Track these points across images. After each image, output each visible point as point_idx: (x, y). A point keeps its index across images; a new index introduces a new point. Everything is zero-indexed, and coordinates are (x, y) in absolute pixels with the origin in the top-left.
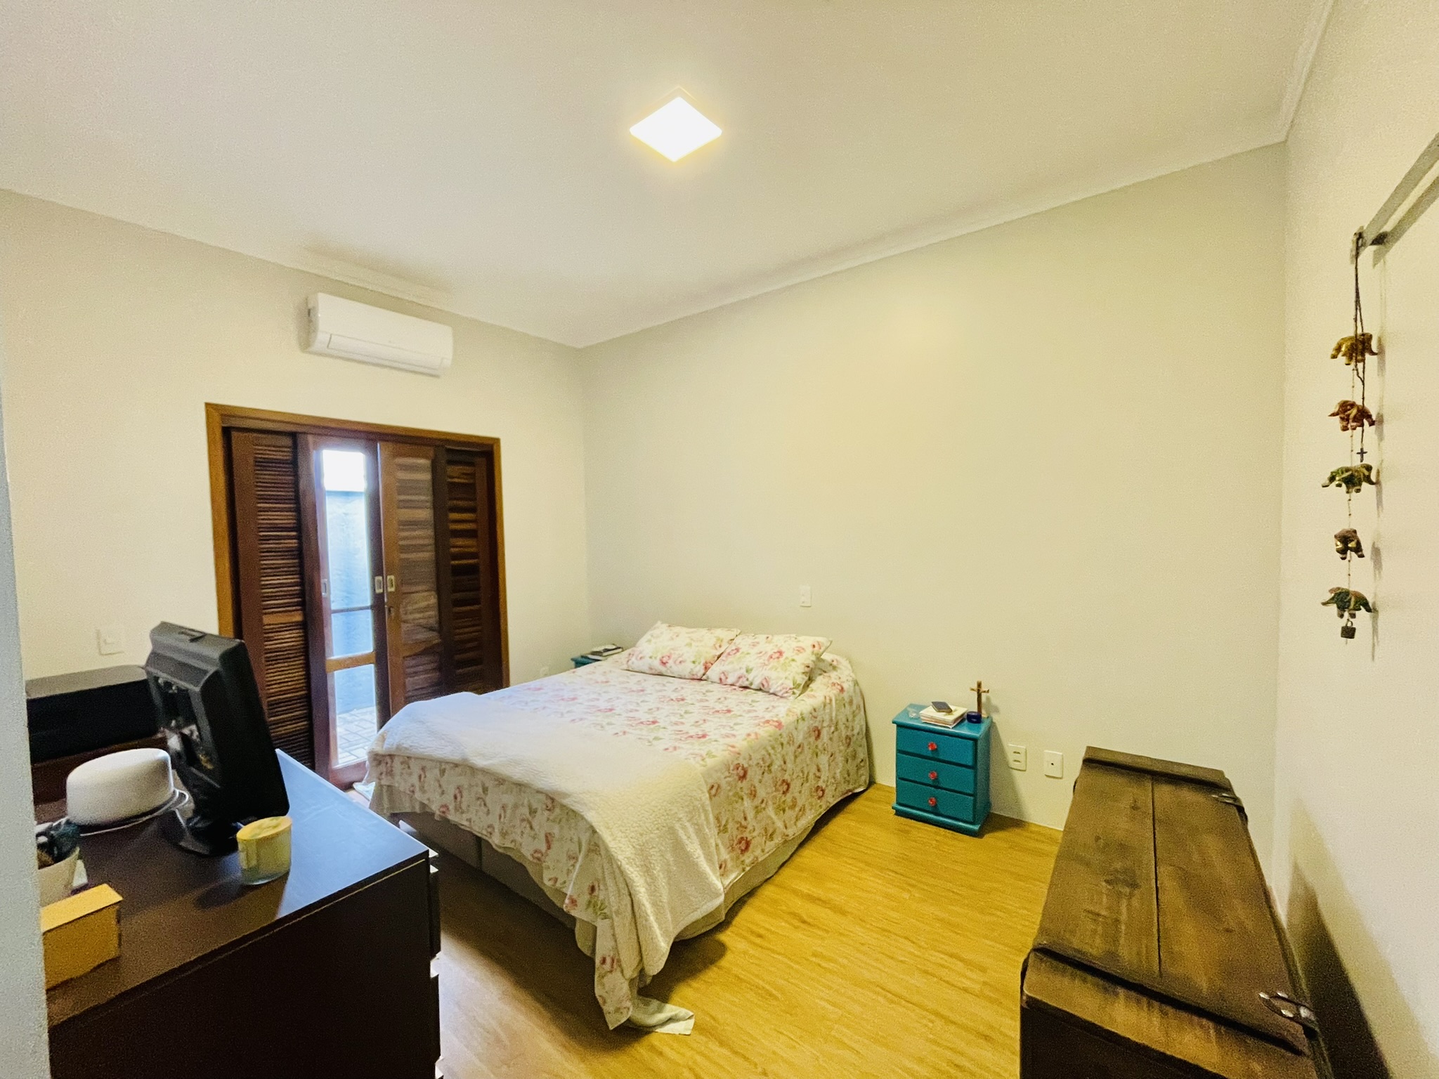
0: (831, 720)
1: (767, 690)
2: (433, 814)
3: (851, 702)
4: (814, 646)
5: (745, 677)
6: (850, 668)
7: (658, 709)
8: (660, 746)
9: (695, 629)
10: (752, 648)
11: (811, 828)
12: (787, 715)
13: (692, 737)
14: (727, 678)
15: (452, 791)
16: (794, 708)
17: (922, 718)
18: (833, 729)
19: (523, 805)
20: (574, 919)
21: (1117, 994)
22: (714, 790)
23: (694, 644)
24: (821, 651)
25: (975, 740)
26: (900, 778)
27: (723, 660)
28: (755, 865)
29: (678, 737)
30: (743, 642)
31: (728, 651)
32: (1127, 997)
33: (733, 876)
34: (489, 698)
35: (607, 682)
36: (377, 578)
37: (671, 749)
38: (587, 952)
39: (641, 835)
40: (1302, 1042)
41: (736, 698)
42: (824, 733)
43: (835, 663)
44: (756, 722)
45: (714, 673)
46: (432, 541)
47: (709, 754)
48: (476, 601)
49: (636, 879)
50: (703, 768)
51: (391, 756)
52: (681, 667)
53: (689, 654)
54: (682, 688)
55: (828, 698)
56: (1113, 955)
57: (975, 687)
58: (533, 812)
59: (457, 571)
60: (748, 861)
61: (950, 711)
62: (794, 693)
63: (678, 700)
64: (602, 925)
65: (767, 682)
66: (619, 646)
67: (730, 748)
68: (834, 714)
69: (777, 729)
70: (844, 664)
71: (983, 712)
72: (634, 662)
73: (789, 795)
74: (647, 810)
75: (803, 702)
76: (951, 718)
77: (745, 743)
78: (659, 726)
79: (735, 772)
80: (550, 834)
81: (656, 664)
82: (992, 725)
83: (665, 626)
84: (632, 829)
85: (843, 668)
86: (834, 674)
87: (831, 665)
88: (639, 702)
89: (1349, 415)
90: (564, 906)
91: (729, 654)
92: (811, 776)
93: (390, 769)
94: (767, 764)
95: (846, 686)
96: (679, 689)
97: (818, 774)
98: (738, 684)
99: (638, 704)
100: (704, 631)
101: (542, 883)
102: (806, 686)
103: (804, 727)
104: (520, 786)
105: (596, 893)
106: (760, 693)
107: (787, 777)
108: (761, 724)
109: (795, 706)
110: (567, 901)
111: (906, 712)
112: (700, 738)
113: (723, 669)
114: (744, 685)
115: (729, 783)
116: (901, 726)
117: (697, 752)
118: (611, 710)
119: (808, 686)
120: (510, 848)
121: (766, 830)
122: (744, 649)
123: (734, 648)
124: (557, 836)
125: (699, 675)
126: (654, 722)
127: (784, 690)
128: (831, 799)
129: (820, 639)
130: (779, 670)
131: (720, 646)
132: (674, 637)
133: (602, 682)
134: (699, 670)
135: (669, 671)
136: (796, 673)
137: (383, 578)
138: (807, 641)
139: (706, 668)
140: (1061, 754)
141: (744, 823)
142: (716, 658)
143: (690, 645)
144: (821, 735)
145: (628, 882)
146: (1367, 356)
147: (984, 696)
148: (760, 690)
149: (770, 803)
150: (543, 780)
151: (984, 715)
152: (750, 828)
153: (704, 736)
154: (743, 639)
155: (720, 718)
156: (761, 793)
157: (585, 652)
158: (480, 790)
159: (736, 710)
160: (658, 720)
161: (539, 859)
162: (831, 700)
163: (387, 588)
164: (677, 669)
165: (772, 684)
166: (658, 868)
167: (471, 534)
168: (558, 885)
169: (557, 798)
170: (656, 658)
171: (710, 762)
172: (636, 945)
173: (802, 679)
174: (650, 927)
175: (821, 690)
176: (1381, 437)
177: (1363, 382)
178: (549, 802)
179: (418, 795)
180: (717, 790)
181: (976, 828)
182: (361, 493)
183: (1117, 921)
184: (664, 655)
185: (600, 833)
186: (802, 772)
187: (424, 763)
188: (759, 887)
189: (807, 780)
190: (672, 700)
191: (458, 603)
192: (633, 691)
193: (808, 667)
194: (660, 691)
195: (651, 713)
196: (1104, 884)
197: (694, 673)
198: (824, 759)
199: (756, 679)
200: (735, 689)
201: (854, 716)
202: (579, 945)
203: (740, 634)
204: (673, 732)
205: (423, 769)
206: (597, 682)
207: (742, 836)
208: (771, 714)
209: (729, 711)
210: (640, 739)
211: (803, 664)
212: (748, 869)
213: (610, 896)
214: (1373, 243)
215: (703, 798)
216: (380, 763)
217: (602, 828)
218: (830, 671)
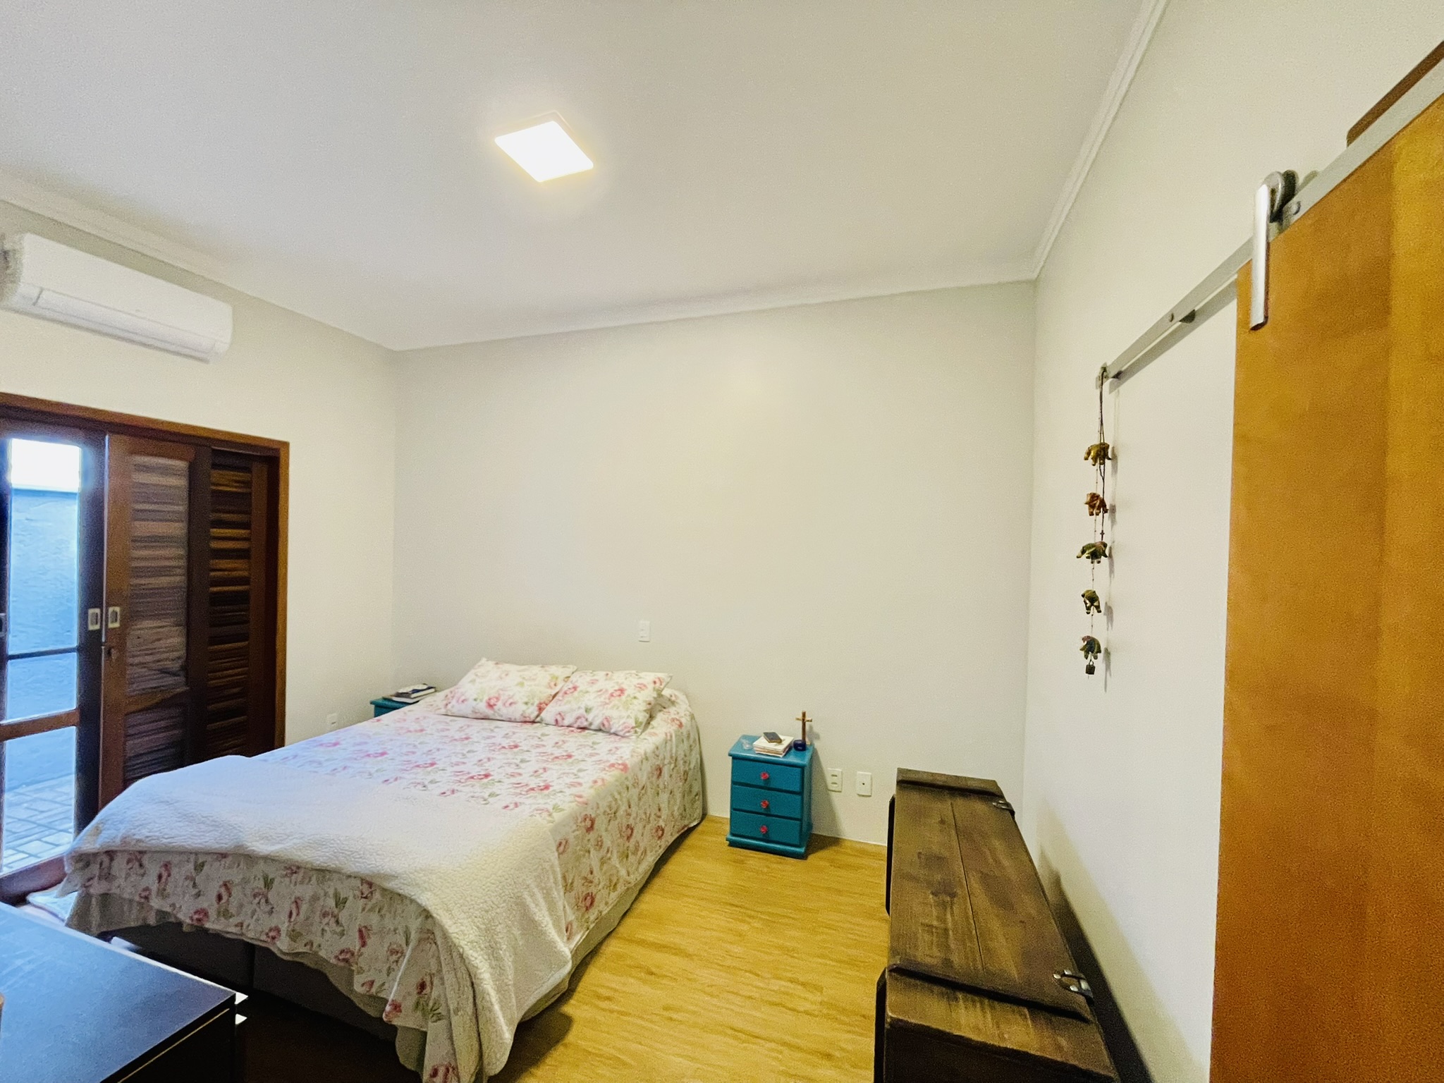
0: (672, 757)
1: (607, 730)
2: (180, 924)
3: (689, 737)
4: (655, 682)
5: (584, 717)
6: (687, 702)
7: (489, 759)
8: (497, 804)
9: (526, 667)
10: (591, 686)
11: (651, 870)
12: (632, 756)
13: (533, 789)
14: (563, 719)
15: (214, 888)
16: (637, 748)
17: (755, 749)
18: (673, 766)
19: (326, 894)
20: (394, 1029)
21: (956, 999)
22: (562, 846)
23: (526, 683)
24: (662, 687)
25: (802, 767)
26: (734, 809)
27: (560, 700)
28: (600, 920)
29: (518, 791)
30: (582, 680)
31: (565, 689)
32: (965, 1000)
33: (578, 938)
34: (265, 761)
35: (422, 730)
36: (91, 611)
37: (512, 806)
38: (411, 1066)
39: (487, 911)
40: (1086, 1011)
41: (574, 742)
42: (666, 771)
43: (673, 698)
44: (602, 766)
45: (548, 715)
46: (183, 563)
47: (556, 808)
48: (244, 637)
49: (480, 965)
50: (551, 824)
51: (111, 854)
52: (512, 709)
53: (520, 695)
54: (514, 733)
55: (668, 734)
56: (947, 962)
57: (800, 716)
58: (340, 902)
59: (216, 599)
60: (592, 918)
61: (780, 741)
62: (636, 732)
63: (511, 748)
64: (435, 1030)
65: (608, 721)
66: (432, 686)
67: (577, 799)
68: (674, 751)
69: (623, 773)
70: (681, 698)
71: (807, 740)
72: (455, 707)
73: (633, 840)
74: (493, 881)
75: (645, 741)
76: (781, 748)
77: (592, 791)
78: (493, 780)
79: (583, 824)
80: (366, 927)
81: (482, 707)
82: (815, 753)
83: (491, 664)
84: (476, 907)
85: (681, 703)
86: (672, 710)
87: (670, 700)
88: (465, 752)
89: (1095, 504)
90: (384, 1015)
91: (566, 693)
92: (653, 816)
93: (106, 871)
94: (613, 811)
95: (683, 721)
96: (511, 734)
97: (659, 814)
98: (576, 725)
99: (464, 755)
100: (536, 669)
101: (352, 991)
102: (648, 723)
103: (647, 767)
104: (323, 873)
105: (428, 990)
106: (600, 734)
107: (631, 822)
108: (607, 769)
109: (639, 746)
110: (388, 1008)
111: (739, 744)
112: (542, 790)
113: (559, 709)
114: (582, 726)
115: (576, 837)
116: (735, 758)
117: (541, 806)
118: (432, 764)
119: (649, 723)
120: (304, 953)
121: (611, 881)
122: (581, 687)
123: (571, 686)
124: (375, 929)
125: (533, 717)
126: (487, 776)
127: (627, 730)
128: (669, 839)
129: (661, 675)
130: (620, 708)
131: (555, 685)
132: (503, 676)
133: (416, 731)
134: (532, 712)
135: (496, 714)
136: (638, 710)
137: (102, 611)
138: (648, 677)
139: (541, 709)
140: (870, 774)
141: (590, 877)
142: (551, 698)
143: (521, 684)
144: (662, 774)
145: (471, 970)
146: (1106, 460)
147: (807, 723)
148: (600, 730)
149: (615, 852)
150: (359, 862)
151: (808, 743)
152: (596, 881)
153: (547, 787)
154: (581, 676)
155: (561, 765)
156: (607, 843)
157: (389, 692)
158: (261, 884)
159: (577, 755)
160: (492, 773)
161: (346, 961)
162: (671, 736)
163: (107, 622)
164: (506, 712)
165: (613, 724)
166: (504, 947)
167: (242, 554)
168: (374, 990)
169: (377, 881)
170: (481, 701)
171: (557, 816)
172: (476, 1046)
173: (643, 717)
174: (494, 1018)
175: (662, 727)
176: (1113, 521)
177: (1103, 479)
178: (366, 890)
179: (156, 903)
180: (565, 847)
181: (802, 850)
182: (75, 494)
183: (946, 930)
184: (492, 696)
185: (438, 917)
186: (645, 813)
187: (169, 858)
188: (601, 943)
189: (649, 822)
190: (504, 747)
191: (214, 640)
192: (455, 740)
193: (650, 704)
194: (488, 738)
195: (482, 765)
196: (931, 896)
197: (527, 715)
198: (664, 796)
199: (596, 718)
200: (572, 731)
201: (691, 750)
202: (402, 1060)
203: (576, 671)
204: (510, 786)
205: (167, 866)
206: (410, 731)
207: (588, 892)
208: (615, 757)
209: (570, 756)
210: (473, 797)
211: (645, 701)
212: (592, 926)
213: (448, 992)
214: (1114, 377)
215: (552, 858)
216: (87, 865)
217: (440, 912)
218: (669, 707)
